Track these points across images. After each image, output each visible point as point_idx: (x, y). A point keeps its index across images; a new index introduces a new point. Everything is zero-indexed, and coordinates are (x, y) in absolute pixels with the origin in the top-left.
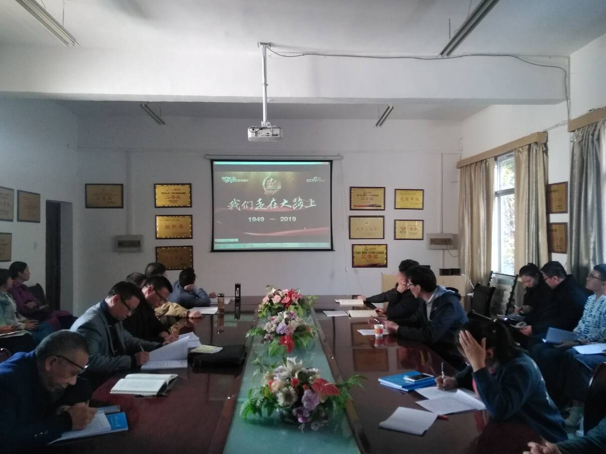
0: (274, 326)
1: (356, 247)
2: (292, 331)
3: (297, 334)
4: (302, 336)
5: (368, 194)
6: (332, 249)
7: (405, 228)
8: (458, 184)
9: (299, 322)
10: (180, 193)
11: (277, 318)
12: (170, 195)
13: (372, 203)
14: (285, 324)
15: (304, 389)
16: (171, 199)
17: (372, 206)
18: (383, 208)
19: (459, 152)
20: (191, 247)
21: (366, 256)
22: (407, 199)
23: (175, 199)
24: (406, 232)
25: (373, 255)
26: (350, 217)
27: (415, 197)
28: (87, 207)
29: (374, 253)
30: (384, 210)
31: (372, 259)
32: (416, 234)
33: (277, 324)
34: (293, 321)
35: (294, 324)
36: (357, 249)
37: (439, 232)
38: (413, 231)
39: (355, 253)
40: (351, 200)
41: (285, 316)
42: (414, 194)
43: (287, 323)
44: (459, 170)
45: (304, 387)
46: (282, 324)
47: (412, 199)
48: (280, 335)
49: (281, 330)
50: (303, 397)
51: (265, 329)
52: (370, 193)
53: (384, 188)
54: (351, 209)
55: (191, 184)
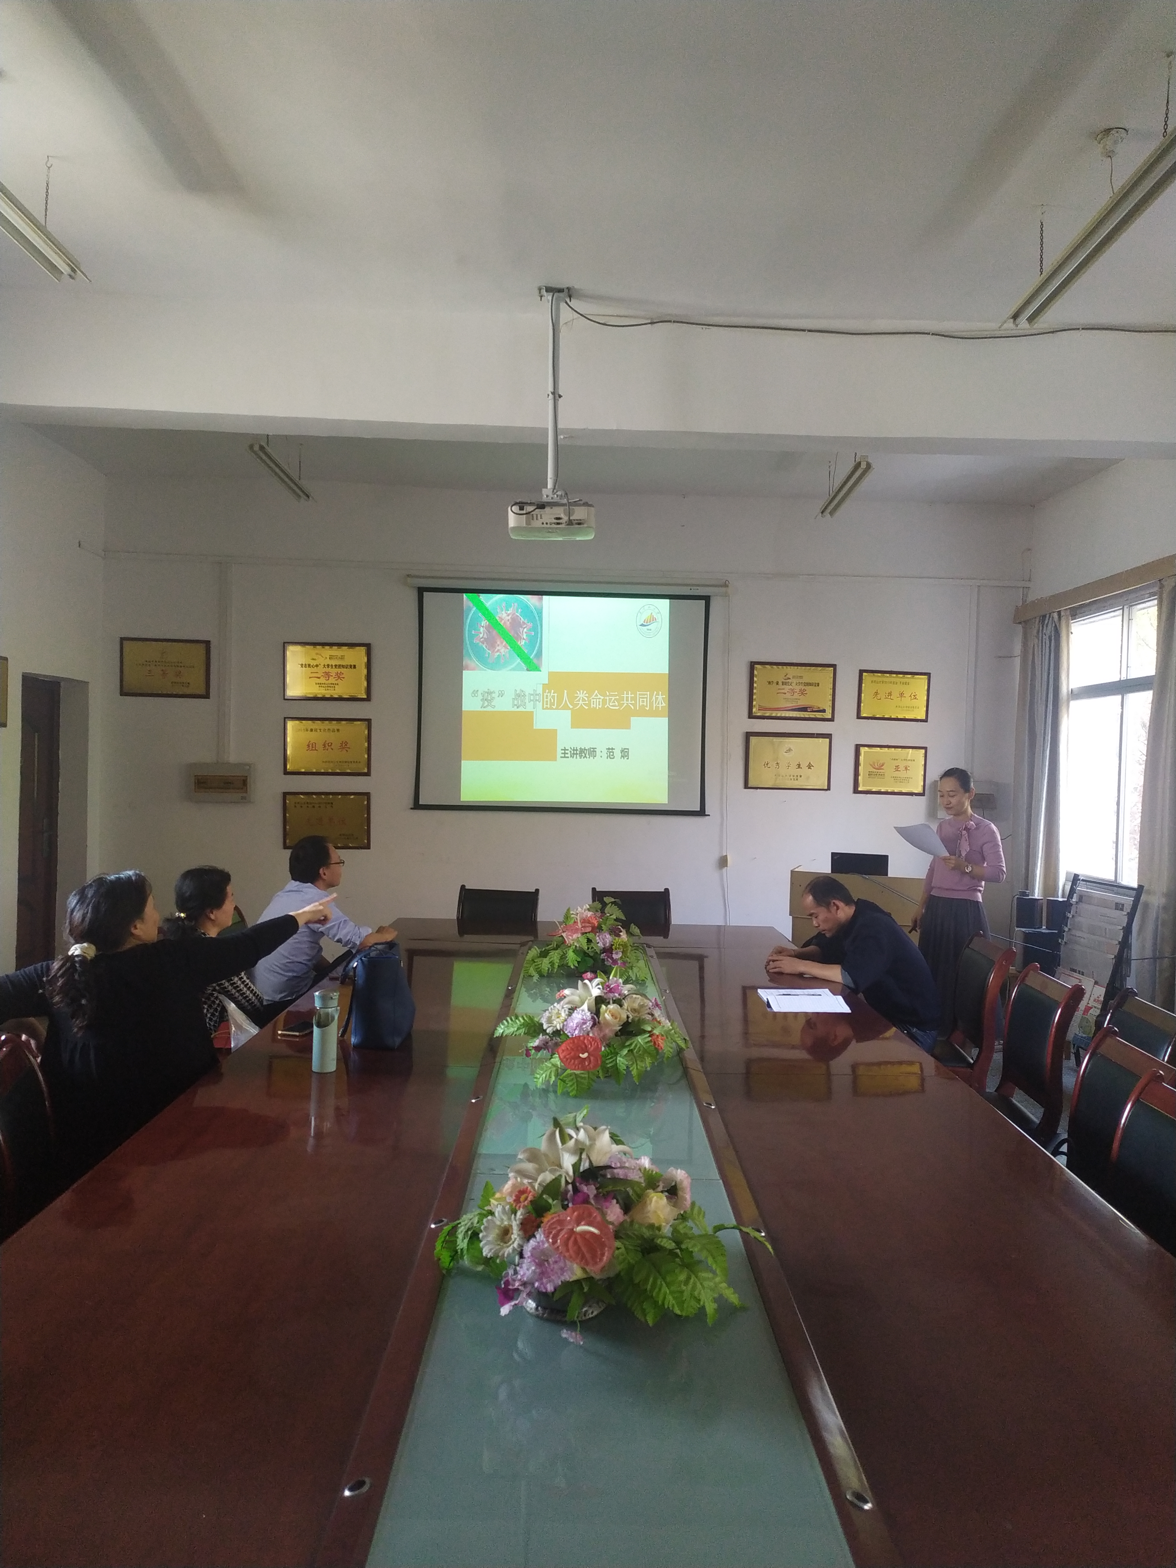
0: (564, 1014)
5: (795, 681)
6: (701, 812)
7: (881, 766)
8: (1018, 661)
10: (343, 666)
11: (572, 995)
12: (321, 670)
13: (803, 702)
14: (590, 1014)
16: (322, 680)
17: (804, 709)
18: (830, 717)
19: (1023, 584)
20: (368, 795)
22: (890, 694)
23: (332, 680)
24: (883, 776)
26: (748, 735)
27: (907, 690)
28: (123, 693)
30: (832, 719)
32: (907, 780)
35: (617, 1014)
38: (902, 774)
40: (751, 693)
42: (906, 684)
44: (1019, 627)
46: (584, 1013)
47: (902, 695)
49: (575, 1029)
52: (801, 677)
53: (834, 666)
54: (751, 716)
55: (368, 646)
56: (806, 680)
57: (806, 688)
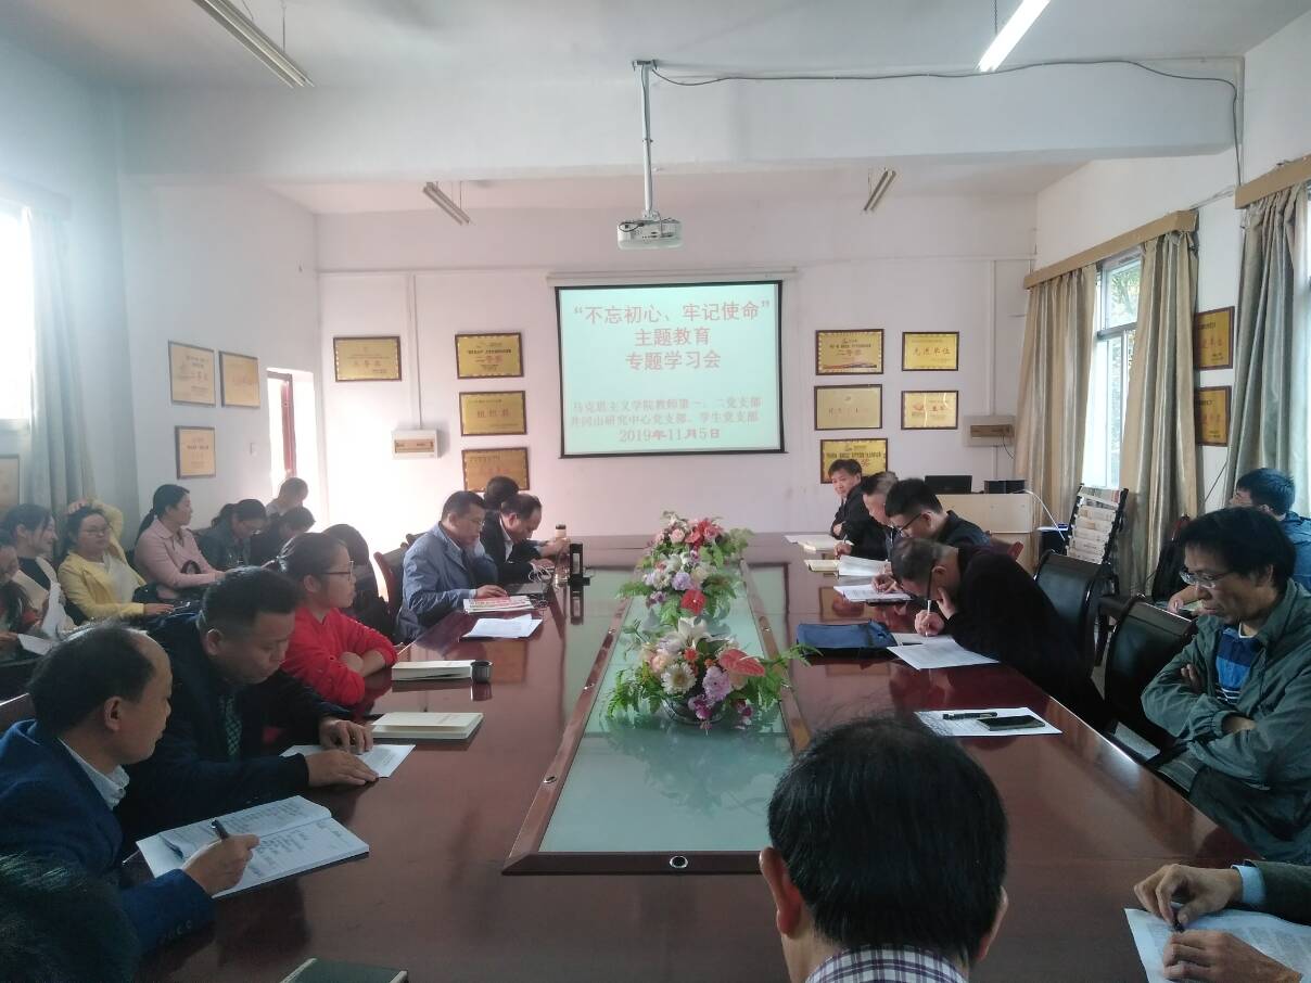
0: (668, 577)
1: (827, 444)
2: (698, 585)
3: (708, 590)
4: (716, 593)
5: (851, 344)
6: (782, 450)
7: (922, 407)
8: (1025, 320)
9: (709, 571)
10: (503, 351)
12: (484, 355)
13: (859, 359)
14: (686, 574)
15: (708, 667)
16: (486, 363)
17: (860, 366)
18: (880, 371)
19: (1029, 258)
20: (526, 449)
22: (927, 350)
23: (493, 362)
24: (923, 415)
26: (816, 388)
27: (941, 347)
28: (338, 380)
30: (882, 373)
32: (943, 417)
33: (673, 574)
34: (698, 569)
35: (702, 571)
36: (829, 448)
38: (940, 413)
39: (827, 456)
40: (817, 356)
42: (941, 341)
43: (689, 573)
44: (1028, 292)
45: (707, 662)
46: (682, 574)
47: (937, 350)
48: (680, 592)
49: (679, 584)
50: (705, 679)
52: (856, 341)
53: (882, 330)
54: (818, 373)
55: (519, 334)
56: (860, 342)
57: (862, 349)
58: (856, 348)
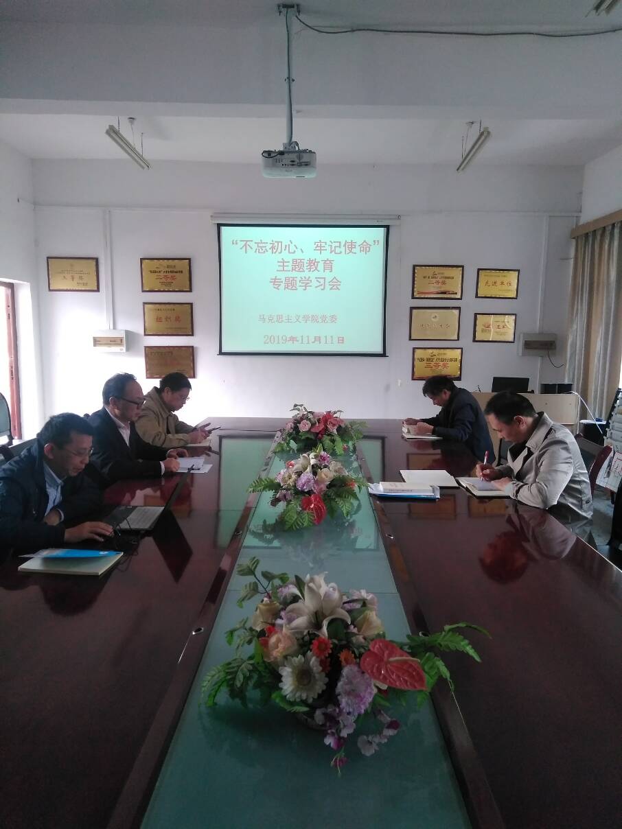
0: (294, 477)
1: (418, 351)
2: (323, 487)
3: (332, 493)
4: (339, 496)
5: (440, 276)
6: (384, 355)
7: (488, 327)
8: (572, 262)
9: (336, 471)
10: (176, 272)
11: (298, 463)
12: (162, 274)
13: (443, 289)
14: (311, 475)
15: (343, 663)
16: (164, 280)
17: (444, 293)
18: (459, 297)
19: (576, 214)
20: (192, 347)
21: (432, 364)
22: (495, 283)
23: (169, 280)
24: (490, 331)
25: (441, 363)
26: (412, 308)
27: (506, 280)
28: (50, 290)
29: (443, 360)
30: (461, 299)
31: (440, 368)
32: (504, 334)
33: (299, 474)
34: (325, 470)
35: (327, 474)
36: (419, 353)
37: (537, 330)
38: (502, 330)
39: (416, 360)
40: (413, 284)
41: (313, 462)
42: (505, 276)
43: (315, 473)
44: (574, 240)
45: (342, 656)
46: (308, 474)
47: (502, 283)
48: (303, 492)
49: (304, 485)
50: (340, 684)
51: (277, 481)
52: (443, 274)
53: (463, 267)
54: (413, 297)
55: (189, 259)
56: (446, 275)
58: (444, 280)
